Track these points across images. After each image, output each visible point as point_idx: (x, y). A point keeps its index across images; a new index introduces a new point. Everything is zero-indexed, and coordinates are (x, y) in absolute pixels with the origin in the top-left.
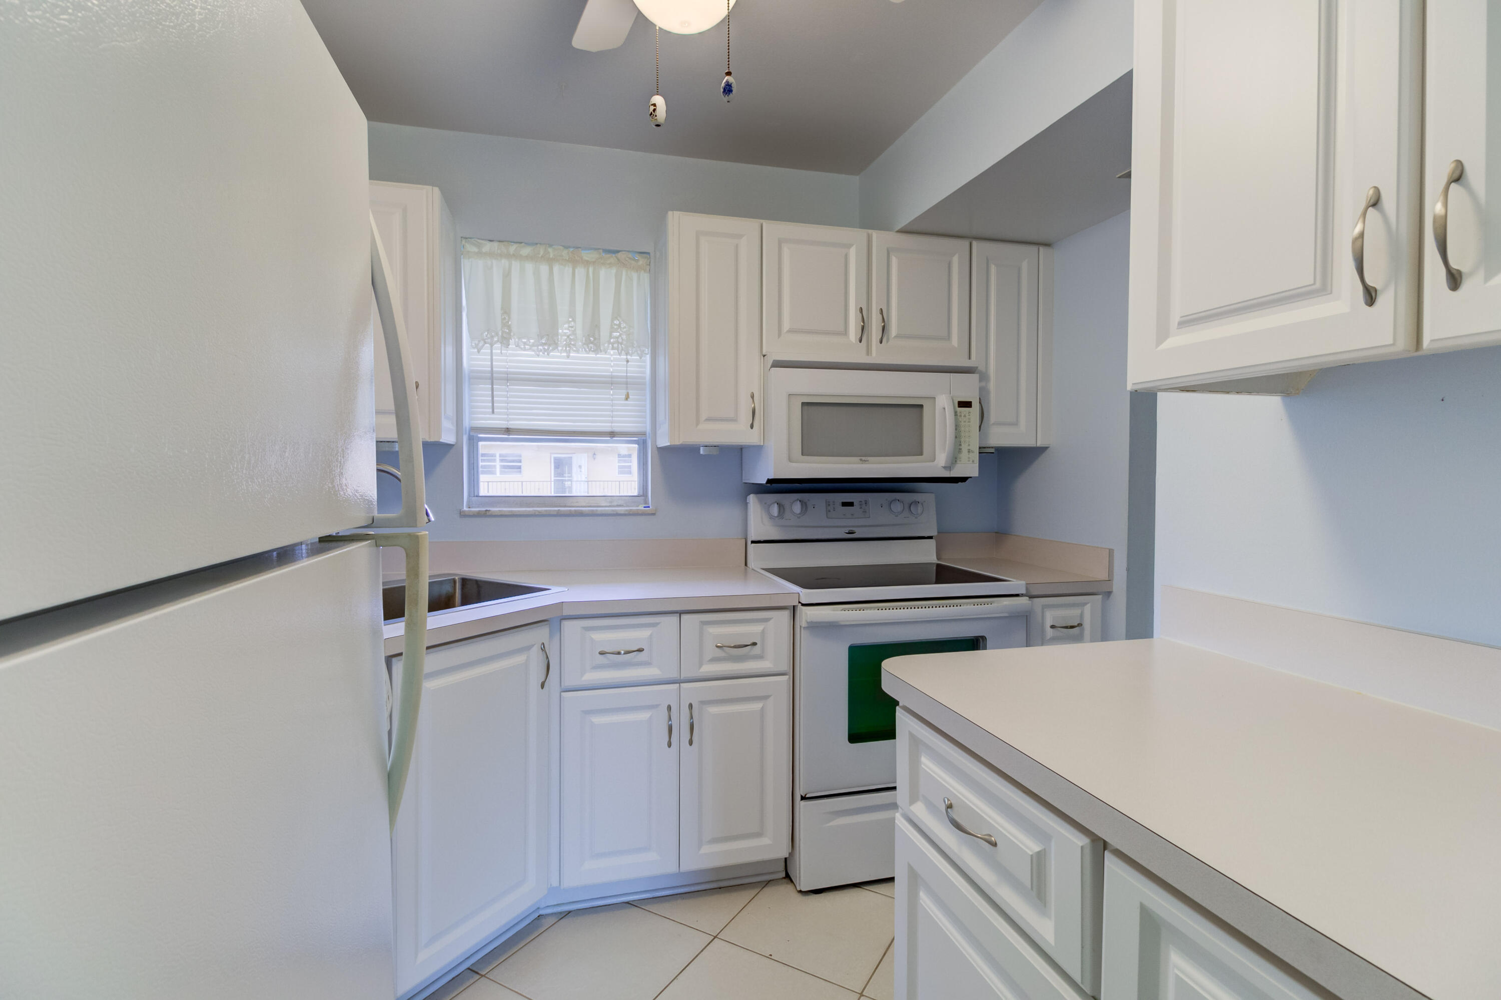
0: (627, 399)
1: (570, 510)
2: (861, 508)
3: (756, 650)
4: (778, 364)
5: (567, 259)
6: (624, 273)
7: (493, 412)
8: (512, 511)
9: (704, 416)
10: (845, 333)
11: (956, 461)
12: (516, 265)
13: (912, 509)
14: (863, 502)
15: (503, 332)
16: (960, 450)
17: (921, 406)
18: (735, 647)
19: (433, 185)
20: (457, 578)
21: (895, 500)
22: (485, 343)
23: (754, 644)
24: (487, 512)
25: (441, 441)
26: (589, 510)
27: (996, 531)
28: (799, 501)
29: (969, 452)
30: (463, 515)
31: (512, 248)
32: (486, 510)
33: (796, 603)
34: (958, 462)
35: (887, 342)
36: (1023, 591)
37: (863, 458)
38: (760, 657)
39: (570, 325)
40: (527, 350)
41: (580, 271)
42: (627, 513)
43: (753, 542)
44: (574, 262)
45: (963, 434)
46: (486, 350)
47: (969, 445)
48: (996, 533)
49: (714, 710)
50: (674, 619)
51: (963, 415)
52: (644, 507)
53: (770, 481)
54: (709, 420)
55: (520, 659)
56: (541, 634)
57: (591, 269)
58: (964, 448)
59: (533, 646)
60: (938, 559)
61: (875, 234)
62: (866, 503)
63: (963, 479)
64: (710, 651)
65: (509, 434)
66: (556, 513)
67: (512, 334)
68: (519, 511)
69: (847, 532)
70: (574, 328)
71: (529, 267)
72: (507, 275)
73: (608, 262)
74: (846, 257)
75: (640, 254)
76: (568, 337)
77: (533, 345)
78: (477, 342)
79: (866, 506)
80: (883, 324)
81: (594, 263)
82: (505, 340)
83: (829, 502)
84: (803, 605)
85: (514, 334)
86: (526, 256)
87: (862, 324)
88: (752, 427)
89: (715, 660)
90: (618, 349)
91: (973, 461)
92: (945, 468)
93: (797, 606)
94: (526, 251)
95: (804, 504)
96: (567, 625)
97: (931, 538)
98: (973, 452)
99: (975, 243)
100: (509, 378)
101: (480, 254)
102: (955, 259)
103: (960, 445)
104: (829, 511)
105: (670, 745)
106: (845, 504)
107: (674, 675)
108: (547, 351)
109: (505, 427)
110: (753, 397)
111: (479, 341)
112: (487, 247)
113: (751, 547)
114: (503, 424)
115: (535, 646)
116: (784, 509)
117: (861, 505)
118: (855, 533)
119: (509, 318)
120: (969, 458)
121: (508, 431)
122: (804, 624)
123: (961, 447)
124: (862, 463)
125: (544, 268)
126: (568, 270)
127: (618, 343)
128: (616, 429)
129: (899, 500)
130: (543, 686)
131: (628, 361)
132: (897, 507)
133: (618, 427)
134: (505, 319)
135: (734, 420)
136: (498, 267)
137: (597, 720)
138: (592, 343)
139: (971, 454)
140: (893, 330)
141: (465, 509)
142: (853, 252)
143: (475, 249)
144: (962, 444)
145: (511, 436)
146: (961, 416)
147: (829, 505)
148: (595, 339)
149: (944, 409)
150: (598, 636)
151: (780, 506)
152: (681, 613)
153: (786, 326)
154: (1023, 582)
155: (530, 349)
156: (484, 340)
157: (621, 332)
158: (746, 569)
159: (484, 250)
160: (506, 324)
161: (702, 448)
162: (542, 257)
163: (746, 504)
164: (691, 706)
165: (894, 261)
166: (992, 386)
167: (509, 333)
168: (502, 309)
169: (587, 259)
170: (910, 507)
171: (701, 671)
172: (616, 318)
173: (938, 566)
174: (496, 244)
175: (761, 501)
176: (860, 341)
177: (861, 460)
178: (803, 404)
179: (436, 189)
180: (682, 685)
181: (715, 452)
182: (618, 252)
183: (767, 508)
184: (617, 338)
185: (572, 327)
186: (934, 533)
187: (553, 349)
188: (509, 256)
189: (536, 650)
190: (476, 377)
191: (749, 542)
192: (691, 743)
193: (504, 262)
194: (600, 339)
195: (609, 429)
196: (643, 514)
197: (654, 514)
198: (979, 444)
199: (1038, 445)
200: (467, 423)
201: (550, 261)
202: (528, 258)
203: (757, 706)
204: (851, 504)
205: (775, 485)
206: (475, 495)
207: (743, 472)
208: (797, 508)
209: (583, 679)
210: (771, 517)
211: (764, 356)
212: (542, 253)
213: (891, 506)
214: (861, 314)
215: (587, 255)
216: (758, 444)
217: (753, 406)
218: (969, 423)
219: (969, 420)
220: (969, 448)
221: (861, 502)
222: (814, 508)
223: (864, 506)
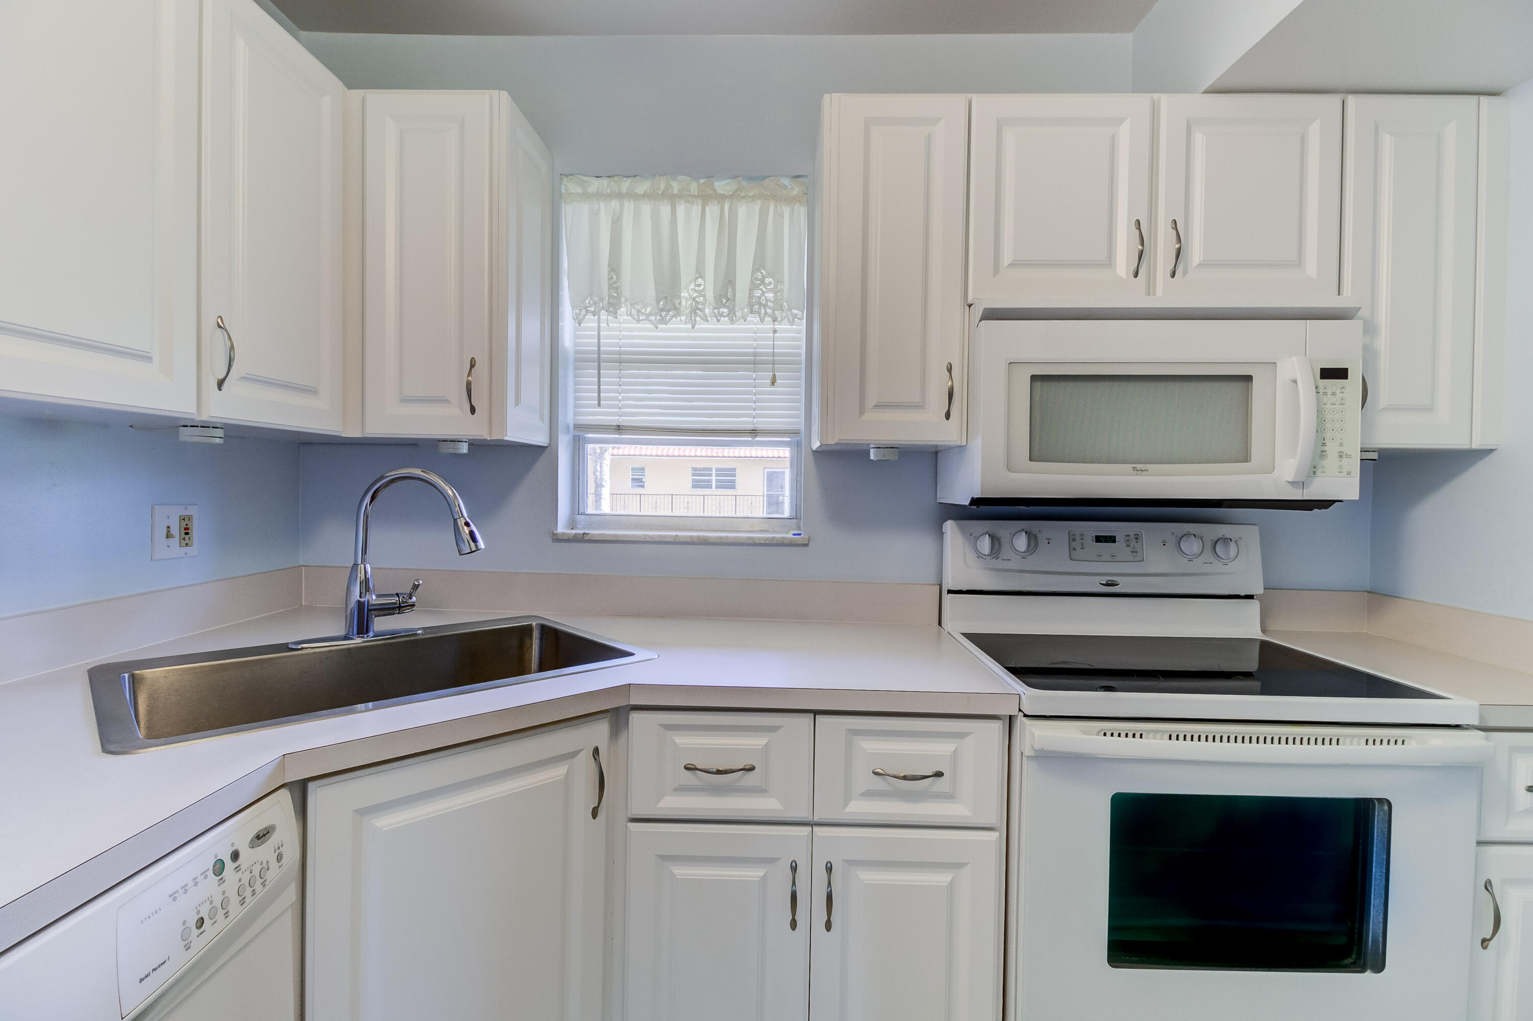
0: (773, 383)
1: (692, 536)
2: (1128, 546)
3: (940, 785)
4: (991, 315)
5: (696, 194)
6: (772, 208)
7: (599, 405)
8: (616, 535)
9: (871, 400)
10: (1109, 263)
11: (1315, 473)
12: (629, 207)
13: (1217, 550)
14: (1132, 537)
15: (610, 296)
16: (1323, 454)
17: (1248, 379)
18: (905, 778)
19: (500, 88)
20: (534, 624)
21: (1188, 535)
22: (587, 312)
23: (939, 774)
24: (585, 536)
26: (716, 537)
27: (1371, 590)
28: (1024, 533)
29: (1341, 456)
30: (558, 539)
31: (625, 185)
32: (584, 533)
33: (1014, 712)
34: (1319, 473)
35: (1184, 276)
36: (1476, 722)
37: (1139, 466)
38: (949, 797)
39: (697, 283)
40: (643, 320)
41: (712, 210)
42: (767, 542)
43: (949, 592)
44: (705, 198)
45: (1328, 426)
46: (590, 322)
47: (1341, 445)
48: (1367, 592)
49: (868, 876)
50: (807, 719)
51: (1329, 393)
52: (794, 535)
53: (975, 502)
54: (878, 406)
55: (558, 772)
56: (598, 732)
57: (727, 206)
58: (1332, 449)
59: (582, 750)
60: (1264, 631)
61: (1165, 100)
62: (1137, 539)
63: (1325, 504)
64: (863, 780)
65: (620, 434)
66: (672, 540)
67: (623, 299)
68: (624, 536)
69: (1104, 582)
70: (702, 287)
71: (646, 208)
72: (616, 223)
73: (751, 194)
74: (1113, 141)
75: (796, 179)
76: (694, 299)
77: (650, 314)
78: (578, 311)
79: (1137, 542)
80: (1177, 246)
81: (731, 197)
82: (613, 308)
83: (1074, 535)
84: (1025, 716)
85: (626, 300)
86: (643, 194)
87: (1140, 247)
88: (948, 416)
89: (869, 794)
90: (759, 313)
91: (1349, 473)
92: (1293, 484)
93: (1017, 716)
94: (643, 187)
95: (1032, 538)
96: (636, 718)
97: (1251, 597)
98: (1348, 456)
99: (1351, 100)
100: (622, 360)
101: (586, 196)
102: (1314, 132)
103: (1324, 444)
104: (1074, 549)
105: (794, 925)
106: (1098, 539)
107: (803, 814)
108: (663, 321)
109: (615, 424)
110: (950, 370)
111: (581, 310)
112: (595, 185)
113: (948, 599)
114: (614, 420)
115: (580, 755)
116: (1000, 543)
117: (1128, 540)
118: (1118, 584)
119: (618, 277)
120: (1341, 467)
121: (619, 429)
122: (1028, 752)
123: (1324, 448)
124: (1137, 475)
125: (665, 209)
126: (696, 209)
127: (760, 304)
128: (759, 427)
129: (1194, 535)
130: (595, 813)
131: (775, 331)
132: (1192, 546)
133: (761, 423)
134: (612, 278)
135: (919, 406)
136: (606, 211)
137: (681, 871)
138: (724, 306)
139: (1344, 460)
140: (1196, 253)
141: (562, 528)
142: (1124, 132)
143: (579, 190)
144: (1327, 441)
145: (623, 436)
146: (1325, 394)
147: (1074, 540)
148: (728, 300)
149: (1295, 382)
150: (684, 740)
151: (995, 540)
152: (816, 713)
153: (1007, 257)
154: (1475, 704)
155: (647, 319)
156: (586, 308)
157: (764, 290)
158: (939, 632)
159: (590, 190)
160: (615, 287)
161: (872, 451)
162: (663, 193)
163: (941, 534)
164: (829, 869)
165: (1199, 139)
166: (1382, 343)
167: (618, 298)
168: (609, 265)
169: (722, 192)
170: (1215, 547)
171: (846, 810)
172: (758, 270)
173: (1264, 645)
174: (605, 181)
175: (963, 530)
176: (1136, 275)
177: (1134, 469)
178: (1034, 378)
179: (504, 94)
180: (816, 829)
181: (892, 456)
182: (764, 178)
183: (974, 540)
184: (759, 298)
185: (699, 285)
186: (1257, 589)
187: (675, 316)
188: (620, 196)
189: (585, 760)
190: (581, 360)
191: (945, 592)
192: (828, 926)
193: (615, 204)
194: (734, 300)
195: (750, 427)
196: (791, 544)
197: (806, 545)
198: (1362, 443)
199: (1474, 446)
200: (568, 416)
201: (673, 199)
202: (647, 196)
203: (943, 878)
204: (1112, 539)
205: (984, 509)
206: (580, 513)
207: (938, 487)
208: (1021, 543)
209: (659, 806)
210: (980, 555)
211: (970, 306)
212: (662, 186)
213: (1181, 545)
214: (1138, 231)
215: (722, 186)
216: (958, 443)
217: (950, 384)
218: (1341, 405)
219: (1344, 400)
220: (1341, 449)
221: (1129, 536)
222: (1049, 543)
223: (1133, 543)
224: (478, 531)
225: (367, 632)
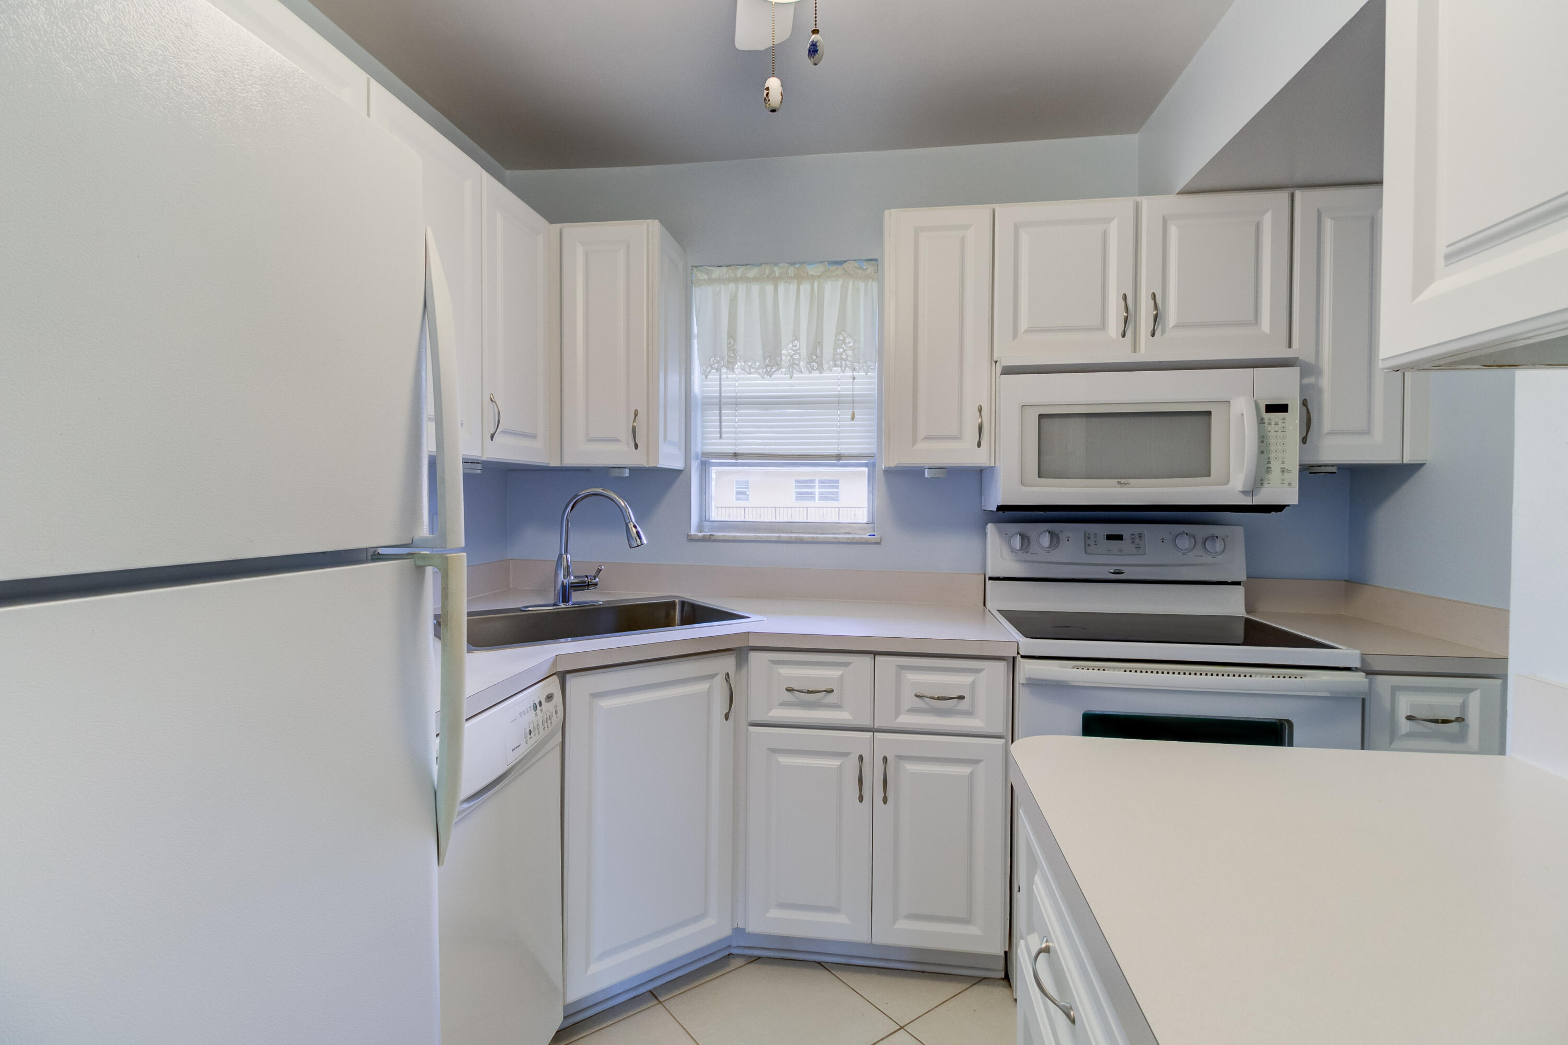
0: (853, 419)
1: (791, 537)
2: (1133, 542)
3: (964, 705)
4: (1009, 371)
5: (793, 276)
6: (851, 283)
7: (721, 437)
8: (734, 536)
9: (922, 433)
10: (1103, 326)
11: (1262, 484)
12: (742, 288)
13: (1207, 547)
14: (1137, 536)
15: (729, 356)
16: (1268, 470)
17: (1209, 413)
18: (938, 698)
19: (653, 218)
20: (677, 601)
21: (1182, 533)
22: (712, 368)
23: (961, 698)
24: (712, 536)
25: (658, 466)
26: (809, 537)
27: (1347, 578)
28: (1048, 533)
29: (1283, 471)
30: (691, 539)
31: (740, 272)
32: (711, 535)
33: (1015, 655)
34: (1265, 485)
35: (1162, 334)
36: (1358, 665)
37: (1123, 481)
38: (969, 713)
39: (794, 344)
40: (753, 373)
41: (805, 287)
42: (849, 541)
43: (991, 579)
44: (799, 278)
45: (1273, 448)
46: (714, 375)
47: (1283, 462)
48: (1346, 581)
49: (911, 767)
50: (868, 659)
51: (1273, 423)
52: (870, 535)
53: (1001, 508)
54: (925, 438)
55: (704, 686)
56: (727, 663)
57: (816, 284)
58: (1275, 466)
59: (717, 674)
60: (1248, 612)
61: (1145, 201)
62: (1140, 537)
63: (1279, 508)
64: (909, 700)
65: (736, 459)
66: (776, 539)
67: (738, 358)
68: (741, 537)
69: (1112, 571)
70: (798, 346)
71: (755, 288)
72: (733, 300)
73: (835, 274)
74: (1105, 235)
75: (868, 262)
76: (792, 357)
77: (758, 369)
78: (705, 368)
79: (1141, 540)
80: (1155, 312)
81: (819, 277)
82: (730, 366)
83: (1089, 534)
84: (1023, 657)
85: (740, 358)
86: (753, 278)
87: (1125, 314)
88: (979, 445)
89: (913, 710)
90: (841, 366)
91: (1290, 484)
92: (1244, 493)
93: (1016, 657)
94: (753, 272)
95: (1053, 536)
96: (754, 656)
97: (1238, 583)
98: (1289, 471)
99: (1298, 194)
100: (737, 403)
101: (710, 281)
102: (1267, 220)
103: (1269, 462)
104: (1089, 545)
105: (861, 799)
106: (1110, 537)
107: (866, 722)
108: (770, 374)
109: (732, 452)
110: (980, 410)
111: (707, 367)
112: (717, 273)
113: (989, 583)
114: (731, 449)
115: (718, 676)
116: (1029, 541)
117: (1133, 538)
118: (1123, 573)
119: (735, 341)
120: (1283, 480)
121: (736, 455)
122: (1023, 681)
123: (1269, 465)
124: (1121, 487)
125: (769, 288)
126: (793, 287)
127: (842, 359)
128: (843, 452)
129: (1187, 534)
130: (727, 717)
131: (854, 378)
132: (1184, 543)
133: (844, 449)
134: (730, 343)
135: (957, 438)
136: (725, 291)
137: (784, 760)
138: (814, 361)
139: (1286, 474)
140: (1172, 317)
141: (693, 531)
142: (1113, 228)
143: (705, 277)
144: (1272, 461)
145: (739, 461)
146: (1269, 424)
147: (1089, 538)
148: (817, 357)
149: (1243, 415)
150: (785, 671)
151: (1024, 537)
152: (875, 654)
153: (1023, 325)
154: (1358, 652)
155: (756, 372)
156: (711, 366)
157: (845, 348)
158: (984, 610)
159: (713, 277)
160: (732, 349)
161: (926, 470)
162: (767, 277)
163: (985, 535)
164: (885, 759)
165: (1173, 231)
166: (1326, 382)
167: (735, 357)
168: (728, 333)
169: (813, 273)
170: (1205, 543)
171: (896, 721)
172: (840, 333)
173: (1248, 622)
174: (724, 269)
175: (1000, 532)
176: (1124, 336)
177: (1119, 483)
178: (1041, 416)
179: (656, 222)
180: (875, 734)
181: (940, 474)
182: (845, 262)
183: (1008, 539)
184: (841, 354)
185: (796, 346)
186: (1242, 577)
187: (778, 370)
188: (736, 280)
189: (719, 681)
190: (707, 403)
191: (987, 579)
192: (885, 800)
193: (732, 286)
194: (822, 357)
195: (835, 452)
196: (867, 543)
197: (879, 543)
198: (1300, 461)
199: (1406, 460)
200: (697, 447)
201: (775, 280)
202: (755, 279)
203: (965, 770)
204: (1119, 537)
205: (1008, 514)
206: (707, 519)
207: (983, 497)
208: (1046, 540)
209: (770, 714)
210: (1013, 550)
211: (996, 362)
212: (767, 272)
213: (1177, 541)
214: (1124, 302)
215: (813, 270)
216: (988, 465)
217: (980, 420)
218: (1283, 433)
219: (1285, 429)
220: (1283, 466)
221: (1134, 535)
222: (1068, 540)
223: (1137, 540)
224: (642, 531)
225: (568, 602)
